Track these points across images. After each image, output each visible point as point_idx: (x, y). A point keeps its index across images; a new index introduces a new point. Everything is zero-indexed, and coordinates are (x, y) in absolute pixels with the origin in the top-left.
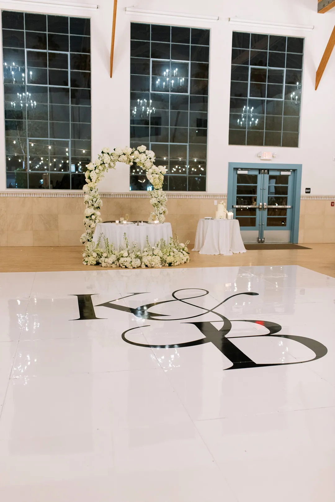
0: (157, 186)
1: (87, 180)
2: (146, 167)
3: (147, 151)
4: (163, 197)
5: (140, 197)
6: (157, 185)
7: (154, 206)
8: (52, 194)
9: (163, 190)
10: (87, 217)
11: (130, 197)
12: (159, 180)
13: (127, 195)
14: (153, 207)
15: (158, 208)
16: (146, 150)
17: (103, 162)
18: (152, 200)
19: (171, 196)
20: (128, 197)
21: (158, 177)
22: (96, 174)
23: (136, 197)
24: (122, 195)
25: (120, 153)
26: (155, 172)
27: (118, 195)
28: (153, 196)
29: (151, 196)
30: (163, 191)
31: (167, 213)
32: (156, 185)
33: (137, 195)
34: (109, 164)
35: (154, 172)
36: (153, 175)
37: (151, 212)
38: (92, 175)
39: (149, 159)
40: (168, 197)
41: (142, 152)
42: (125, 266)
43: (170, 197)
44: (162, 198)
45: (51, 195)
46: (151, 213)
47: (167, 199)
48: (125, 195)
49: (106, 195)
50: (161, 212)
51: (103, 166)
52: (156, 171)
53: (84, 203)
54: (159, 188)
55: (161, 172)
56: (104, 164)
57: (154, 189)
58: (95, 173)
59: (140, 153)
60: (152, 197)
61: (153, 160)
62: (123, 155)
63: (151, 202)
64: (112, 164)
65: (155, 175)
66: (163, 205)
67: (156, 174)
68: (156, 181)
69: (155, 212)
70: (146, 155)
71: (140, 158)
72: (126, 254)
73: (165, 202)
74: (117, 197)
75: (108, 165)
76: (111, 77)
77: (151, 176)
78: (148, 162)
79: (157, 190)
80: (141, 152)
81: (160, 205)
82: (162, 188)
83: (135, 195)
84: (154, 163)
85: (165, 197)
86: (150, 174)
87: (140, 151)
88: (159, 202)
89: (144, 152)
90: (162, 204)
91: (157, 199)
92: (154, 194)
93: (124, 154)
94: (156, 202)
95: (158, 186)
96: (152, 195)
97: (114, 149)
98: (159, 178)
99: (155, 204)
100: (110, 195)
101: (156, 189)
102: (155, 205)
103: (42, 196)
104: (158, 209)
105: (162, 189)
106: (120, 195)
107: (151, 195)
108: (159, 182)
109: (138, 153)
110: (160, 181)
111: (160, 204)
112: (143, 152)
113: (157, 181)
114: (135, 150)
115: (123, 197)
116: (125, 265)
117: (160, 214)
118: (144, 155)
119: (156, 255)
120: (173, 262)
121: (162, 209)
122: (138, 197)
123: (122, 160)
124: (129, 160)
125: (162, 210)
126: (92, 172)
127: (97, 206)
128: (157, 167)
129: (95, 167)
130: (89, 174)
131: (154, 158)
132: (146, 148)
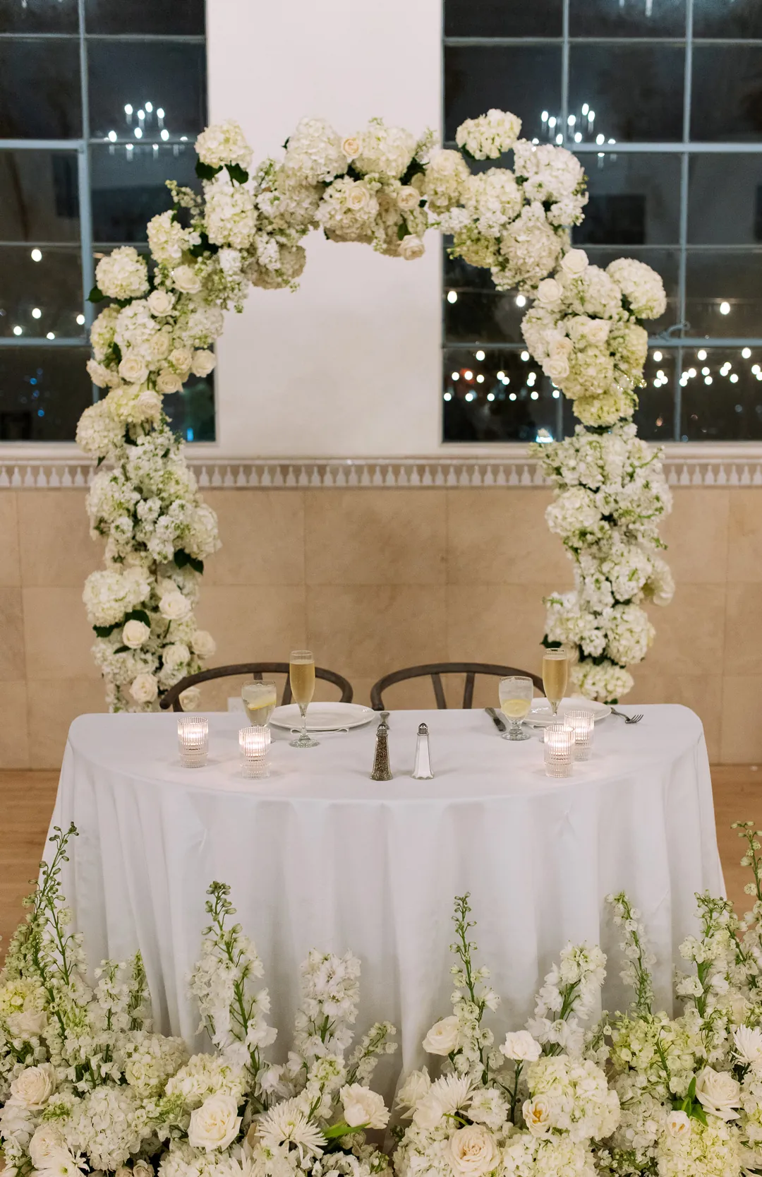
0: (594, 408)
1: (97, 371)
2: (518, 271)
3: (522, 148)
4: (639, 481)
5: (501, 480)
6: (594, 397)
7: (576, 550)
9: (640, 435)
10: (102, 632)
11: (439, 480)
12: (610, 362)
13: (421, 470)
14: (570, 555)
15: (603, 560)
16: (519, 138)
17: (204, 237)
18: (563, 508)
19: (691, 473)
20: (427, 480)
21: (603, 336)
22: (152, 323)
23: (477, 479)
24: (396, 470)
25: (324, 161)
26: (582, 300)
27: (372, 469)
28: (569, 477)
29: (554, 477)
30: (643, 444)
31: (667, 592)
32: (589, 398)
33: (483, 472)
34: (251, 250)
35: (577, 307)
36: (571, 323)
37: (555, 595)
38: (127, 335)
39: (537, 207)
40: (673, 476)
41: (488, 162)
43: (685, 479)
44: (634, 488)
46: (552, 602)
47: (667, 498)
48: (409, 470)
49: (297, 470)
50: (628, 588)
51: (204, 266)
52: (591, 292)
53: (94, 534)
54: (610, 418)
55: (626, 303)
56: (214, 249)
57: (578, 428)
58: (143, 317)
59: (477, 166)
60: (563, 486)
61: (571, 209)
62: (347, 179)
63: (551, 523)
64: (268, 251)
65: (581, 326)
66: (640, 539)
67: (593, 317)
68: (591, 371)
69: (581, 592)
70: (521, 180)
71: (472, 203)
73: (657, 519)
74: (366, 481)
75: (236, 254)
77: (553, 335)
78: (529, 230)
79: (595, 437)
80: (478, 156)
81: (618, 546)
82: (636, 419)
83: (470, 469)
84: (580, 236)
85: (658, 487)
86: (549, 320)
87: (472, 148)
88: (609, 518)
89: (506, 160)
90: (630, 536)
91: (600, 496)
92: (572, 463)
93: (354, 173)
94: (591, 521)
95: (608, 404)
96: (564, 471)
98: (614, 344)
99: (583, 534)
100: (322, 470)
101: (590, 429)
102: (578, 544)
104: (605, 568)
105: (632, 429)
106: (384, 470)
107: (558, 471)
108: (610, 373)
109: (464, 170)
110: (623, 366)
111: (617, 535)
112: (495, 155)
113: (598, 368)
115: (403, 481)
117: (617, 602)
118: (499, 179)
121: (634, 572)
122: (489, 479)
123: (338, 217)
124: (392, 219)
125: (633, 574)
126: (128, 311)
127: (170, 551)
128: (595, 269)
129: (151, 279)
130: (113, 331)
131: (583, 200)
132: (516, 130)
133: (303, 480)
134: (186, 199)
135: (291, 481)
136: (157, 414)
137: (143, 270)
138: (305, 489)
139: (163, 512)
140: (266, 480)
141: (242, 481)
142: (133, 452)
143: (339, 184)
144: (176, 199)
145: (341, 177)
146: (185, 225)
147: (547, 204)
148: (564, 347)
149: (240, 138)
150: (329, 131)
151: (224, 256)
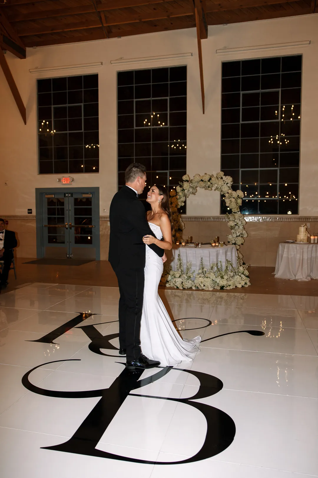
2: (223, 192)
3: (224, 177)
7: (231, 229)
11: (220, 220)
12: (236, 204)
17: (183, 189)
18: (230, 223)
25: (198, 179)
42: (177, 287)
46: (228, 236)
50: (239, 234)
51: (183, 192)
52: (233, 195)
54: (236, 211)
55: (238, 197)
56: (184, 190)
58: (175, 199)
59: (218, 179)
60: (230, 220)
61: (230, 184)
62: (201, 181)
63: (228, 225)
67: (234, 198)
70: (223, 181)
71: (217, 183)
76: (204, 113)
78: (225, 187)
84: (232, 188)
87: (218, 177)
88: (236, 225)
89: (222, 178)
92: (231, 217)
95: (236, 209)
100: (202, 218)
101: (234, 213)
105: (240, 213)
107: (229, 218)
109: (216, 179)
112: (220, 178)
114: (213, 177)
115: (214, 220)
116: (177, 285)
117: (237, 236)
124: (208, 185)
126: (173, 198)
127: (177, 228)
128: (234, 192)
129: (176, 194)
130: (171, 200)
131: (232, 183)
132: (223, 174)
133: (199, 220)
134: (181, 184)
135: (197, 220)
136: (177, 211)
137: (175, 193)
138: (199, 221)
139: (177, 223)
140: (193, 220)
141: (190, 220)
142: (174, 215)
143: (200, 182)
144: (180, 184)
145: (200, 181)
146: (181, 187)
147: (227, 184)
148: (229, 202)
149: (188, 177)
150: (199, 176)
151: (186, 191)
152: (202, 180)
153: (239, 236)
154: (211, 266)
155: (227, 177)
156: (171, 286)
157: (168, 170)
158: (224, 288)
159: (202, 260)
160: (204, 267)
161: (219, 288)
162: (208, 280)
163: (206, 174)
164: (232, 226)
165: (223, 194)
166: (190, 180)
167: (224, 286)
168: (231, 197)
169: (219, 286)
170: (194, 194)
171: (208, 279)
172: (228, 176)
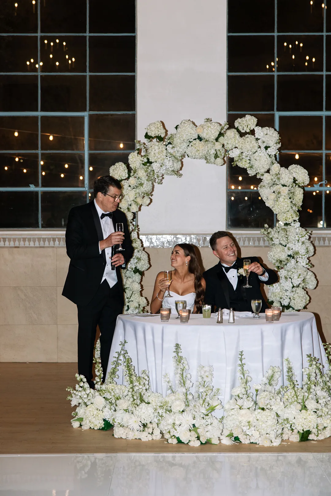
2: (257, 169)
3: (258, 130)
4: (301, 243)
8: (44, 240)
12: (290, 201)
16: (257, 126)
17: (148, 159)
18: (274, 252)
21: (287, 192)
25: (190, 135)
26: (279, 180)
28: (276, 241)
34: (163, 164)
36: (275, 188)
39: (263, 149)
41: (246, 133)
42: (178, 439)
44: (299, 245)
45: (42, 243)
50: (298, 281)
51: (148, 169)
52: (281, 177)
54: (290, 221)
55: (294, 181)
56: (151, 163)
59: (242, 135)
60: (274, 244)
61: (274, 150)
62: (197, 140)
64: (170, 164)
65: (279, 189)
66: (302, 264)
67: (284, 185)
68: (283, 204)
70: (257, 139)
71: (241, 147)
72: (178, 406)
73: (307, 256)
75: (158, 165)
77: (270, 192)
79: (285, 227)
80: (243, 132)
81: (294, 266)
82: (299, 221)
84: (278, 159)
86: (268, 187)
87: (240, 128)
88: (290, 256)
89: (252, 132)
90: (298, 262)
91: (287, 248)
92: (277, 236)
94: (284, 257)
95: (289, 215)
96: (274, 239)
97: (176, 128)
98: (291, 195)
102: (279, 265)
103: (22, 243)
104: (289, 274)
105: (298, 224)
107: (272, 239)
108: (290, 205)
109: (238, 136)
110: (294, 203)
111: (293, 262)
112: (248, 131)
113: (285, 203)
114: (228, 129)
116: (177, 436)
117: (294, 286)
119: (263, 409)
120: (314, 431)
121: (300, 275)
124: (212, 152)
128: (283, 169)
129: (129, 174)
131: (279, 146)
132: (256, 123)
137: (127, 170)
143: (194, 142)
145: (195, 139)
146: (141, 156)
147: (266, 148)
148: (273, 196)
149: (162, 127)
150: (192, 125)
151: (155, 166)
152: (200, 138)
153: (298, 286)
154: (267, 375)
155: (265, 129)
156: (154, 438)
157: (85, 110)
158: (311, 437)
159: (241, 360)
160: (249, 379)
161: (295, 438)
162: (267, 416)
163: (208, 120)
164: (281, 261)
165: (256, 175)
166: (169, 136)
167: (309, 432)
168: (277, 182)
169: (296, 431)
170: (177, 173)
171: (267, 412)
172: (267, 128)
